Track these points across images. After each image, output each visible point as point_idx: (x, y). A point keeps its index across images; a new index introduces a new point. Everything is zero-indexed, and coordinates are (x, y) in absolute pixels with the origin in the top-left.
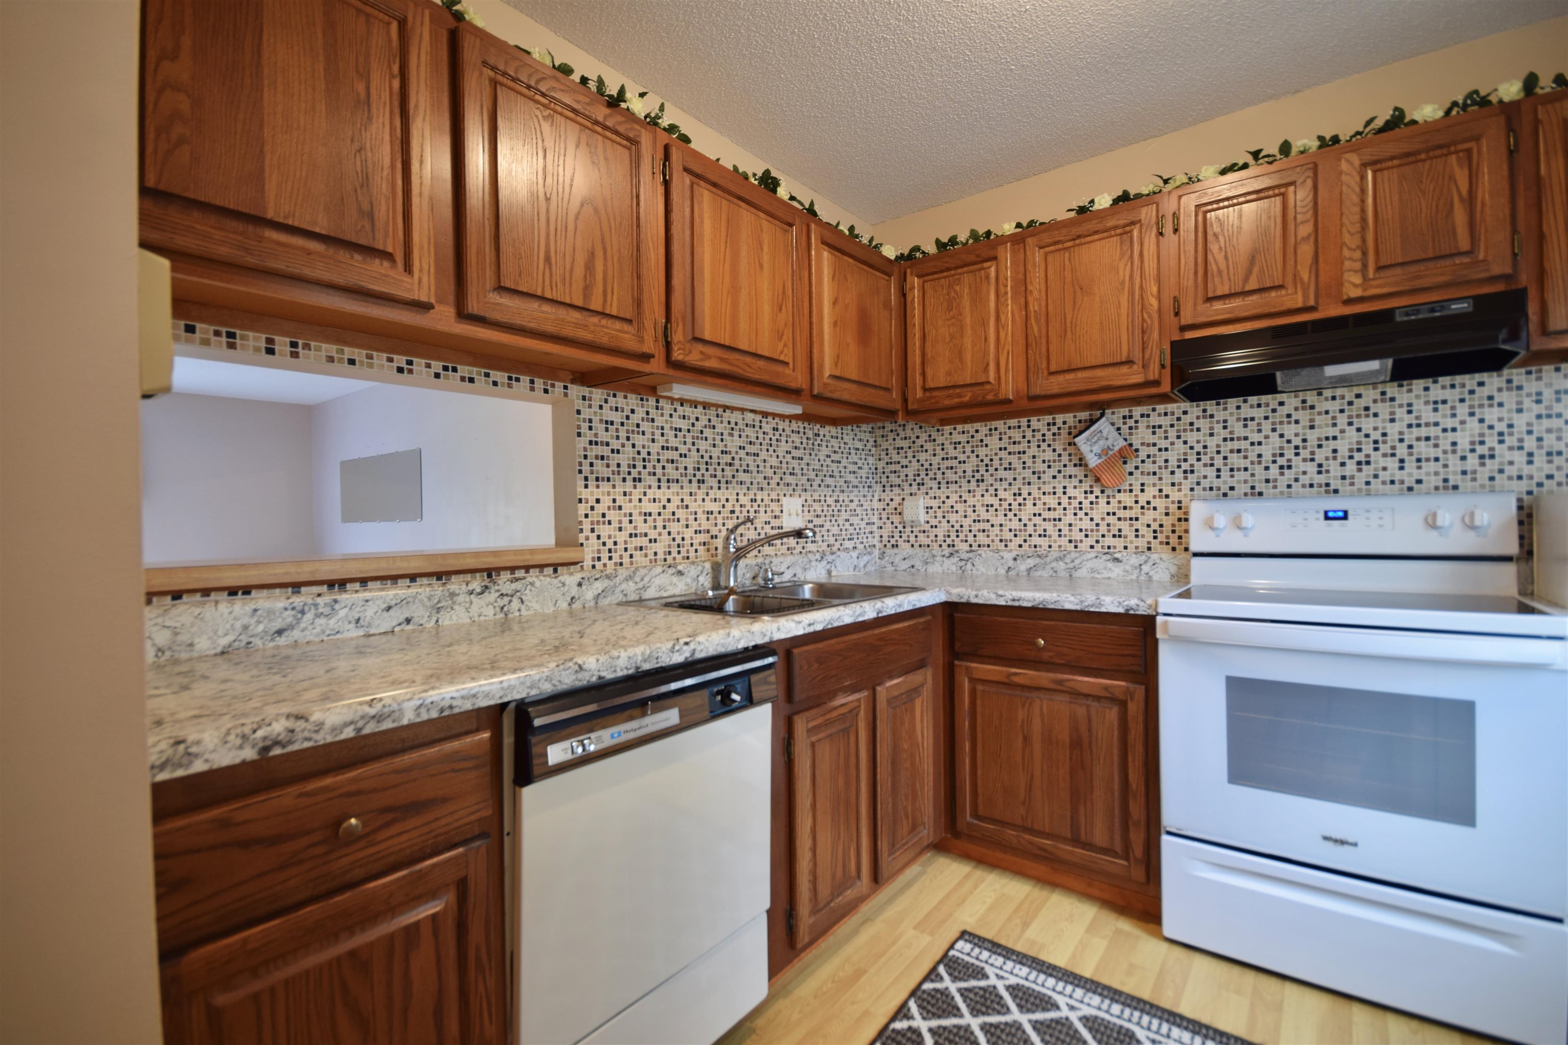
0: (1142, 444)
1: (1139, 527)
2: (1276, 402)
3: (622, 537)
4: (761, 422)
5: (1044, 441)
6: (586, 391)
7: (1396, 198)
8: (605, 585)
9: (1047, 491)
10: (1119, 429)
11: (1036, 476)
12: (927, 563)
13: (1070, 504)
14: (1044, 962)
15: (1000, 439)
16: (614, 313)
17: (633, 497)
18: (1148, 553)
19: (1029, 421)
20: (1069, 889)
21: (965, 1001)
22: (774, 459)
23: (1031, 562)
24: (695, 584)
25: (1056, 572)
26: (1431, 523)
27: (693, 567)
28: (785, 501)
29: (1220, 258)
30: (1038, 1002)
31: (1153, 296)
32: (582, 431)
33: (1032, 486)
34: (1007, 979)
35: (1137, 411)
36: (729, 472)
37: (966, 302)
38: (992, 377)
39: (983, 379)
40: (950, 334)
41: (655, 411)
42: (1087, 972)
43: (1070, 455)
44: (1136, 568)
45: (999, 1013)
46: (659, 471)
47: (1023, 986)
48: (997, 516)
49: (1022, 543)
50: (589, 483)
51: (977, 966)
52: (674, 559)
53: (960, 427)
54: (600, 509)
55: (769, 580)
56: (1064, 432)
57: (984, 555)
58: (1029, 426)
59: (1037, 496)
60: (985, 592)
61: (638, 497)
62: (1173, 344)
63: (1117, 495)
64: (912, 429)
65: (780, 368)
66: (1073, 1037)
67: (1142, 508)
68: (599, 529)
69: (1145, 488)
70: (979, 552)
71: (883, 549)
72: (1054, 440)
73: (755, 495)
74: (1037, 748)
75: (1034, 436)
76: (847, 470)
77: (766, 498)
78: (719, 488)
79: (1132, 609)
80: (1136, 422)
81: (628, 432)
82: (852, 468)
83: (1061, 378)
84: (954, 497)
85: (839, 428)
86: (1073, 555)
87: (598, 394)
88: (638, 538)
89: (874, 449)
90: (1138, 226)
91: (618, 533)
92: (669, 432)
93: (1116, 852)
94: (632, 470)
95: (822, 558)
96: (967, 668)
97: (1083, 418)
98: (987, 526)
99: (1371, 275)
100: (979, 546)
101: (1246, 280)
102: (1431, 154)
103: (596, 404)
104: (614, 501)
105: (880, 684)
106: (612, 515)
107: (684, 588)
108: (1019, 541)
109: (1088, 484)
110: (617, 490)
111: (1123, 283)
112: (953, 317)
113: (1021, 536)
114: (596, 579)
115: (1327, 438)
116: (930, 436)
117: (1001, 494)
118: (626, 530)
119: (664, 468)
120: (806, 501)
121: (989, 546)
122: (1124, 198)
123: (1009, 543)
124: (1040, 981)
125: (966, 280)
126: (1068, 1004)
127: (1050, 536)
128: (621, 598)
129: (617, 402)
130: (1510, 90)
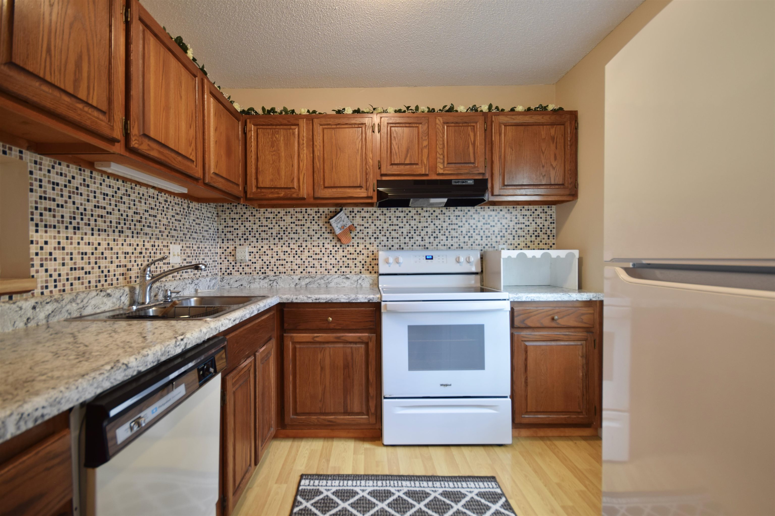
0: (358, 225)
1: (357, 263)
2: (408, 211)
3: (64, 271)
4: (158, 195)
5: (314, 220)
6: (37, 157)
7: (453, 138)
8: (54, 307)
9: (315, 245)
10: (348, 217)
11: (310, 237)
12: (250, 283)
13: (326, 251)
14: (343, 475)
15: (292, 218)
16: (95, 104)
17: (73, 241)
18: (360, 275)
19: (306, 210)
20: (340, 437)
21: (317, 509)
22: (165, 220)
23: (307, 280)
24: (118, 302)
25: (320, 285)
26: (458, 261)
27: (117, 290)
28: (171, 246)
29: (396, 147)
30: (348, 494)
31: (370, 158)
32: (34, 188)
33: (307, 242)
34: (331, 490)
35: (356, 209)
36: (139, 226)
37: (282, 144)
38: (296, 185)
39: (291, 186)
40: (273, 160)
41: (90, 179)
42: (362, 472)
43: (326, 228)
44: (355, 281)
45: (334, 507)
46: (92, 223)
47: (339, 490)
48: (289, 257)
49: (302, 271)
50: (39, 228)
51: (315, 489)
52: (103, 285)
53: (269, 210)
54: (48, 249)
55: (168, 297)
56: (323, 216)
57: (283, 278)
58: (306, 212)
59: (310, 247)
60: (301, 296)
61: (77, 241)
62: (378, 181)
63: (347, 248)
64: (241, 208)
65: (189, 163)
66: (369, 504)
67: (358, 254)
68: (47, 264)
69: (359, 245)
70: (280, 276)
71: (222, 276)
72: (319, 220)
73: (154, 242)
74: (328, 371)
75: (308, 217)
76: (204, 230)
77: (160, 244)
78: (133, 237)
79: (371, 300)
80: (355, 214)
81: (69, 192)
82: (206, 228)
83: (330, 190)
84: (266, 247)
85: (200, 204)
86: (328, 276)
87: (47, 161)
88: (77, 271)
89: (216, 218)
90: (364, 126)
91: (62, 267)
92: (100, 196)
93: (363, 413)
94: (73, 221)
95: (192, 282)
96: (291, 337)
97: (332, 211)
98: (284, 262)
99: (445, 166)
100: (280, 273)
101: (405, 159)
102: (463, 124)
103: (45, 168)
104: (59, 243)
105: (256, 351)
106: (57, 254)
107: (111, 305)
108: (301, 270)
109: (334, 242)
110: (61, 235)
111: (358, 150)
112: (274, 151)
113: (302, 267)
114: (47, 303)
115: (425, 227)
116: (252, 213)
117: (292, 246)
118: (68, 265)
119: (96, 221)
120: (183, 247)
121: (285, 273)
122: (357, 111)
123: (295, 271)
124: (345, 484)
125: (282, 133)
126: (361, 490)
127: (316, 267)
128: (66, 316)
129: (61, 169)
130: (485, 108)
